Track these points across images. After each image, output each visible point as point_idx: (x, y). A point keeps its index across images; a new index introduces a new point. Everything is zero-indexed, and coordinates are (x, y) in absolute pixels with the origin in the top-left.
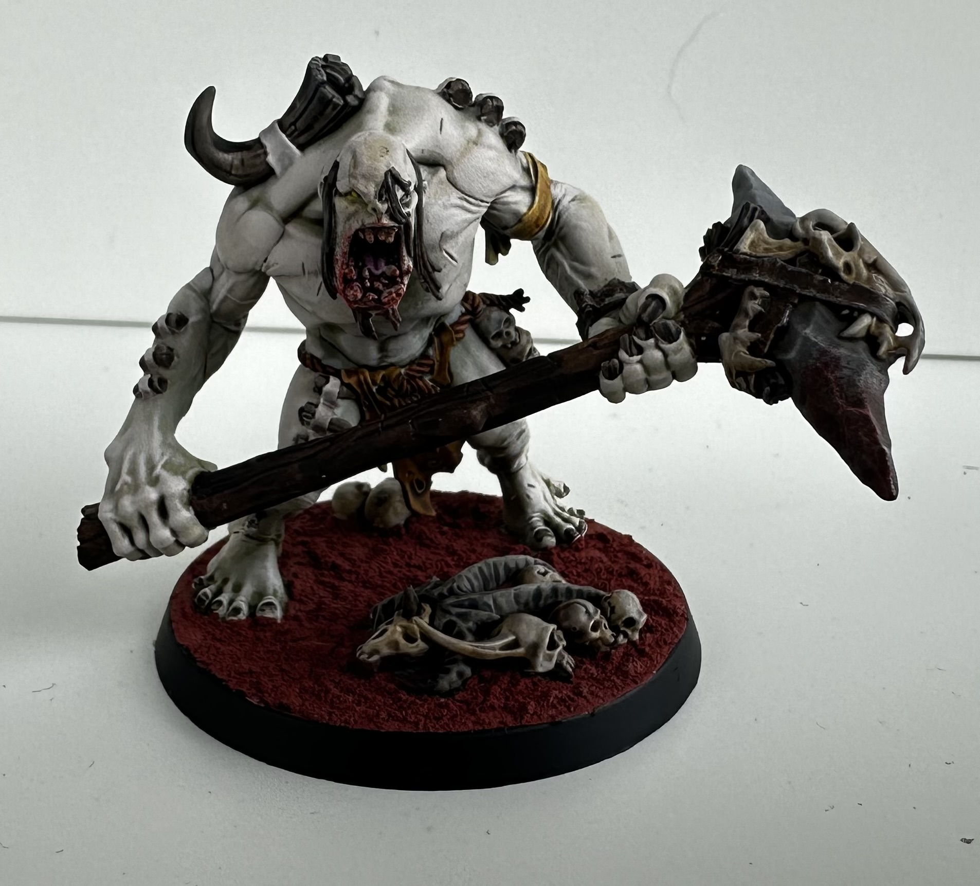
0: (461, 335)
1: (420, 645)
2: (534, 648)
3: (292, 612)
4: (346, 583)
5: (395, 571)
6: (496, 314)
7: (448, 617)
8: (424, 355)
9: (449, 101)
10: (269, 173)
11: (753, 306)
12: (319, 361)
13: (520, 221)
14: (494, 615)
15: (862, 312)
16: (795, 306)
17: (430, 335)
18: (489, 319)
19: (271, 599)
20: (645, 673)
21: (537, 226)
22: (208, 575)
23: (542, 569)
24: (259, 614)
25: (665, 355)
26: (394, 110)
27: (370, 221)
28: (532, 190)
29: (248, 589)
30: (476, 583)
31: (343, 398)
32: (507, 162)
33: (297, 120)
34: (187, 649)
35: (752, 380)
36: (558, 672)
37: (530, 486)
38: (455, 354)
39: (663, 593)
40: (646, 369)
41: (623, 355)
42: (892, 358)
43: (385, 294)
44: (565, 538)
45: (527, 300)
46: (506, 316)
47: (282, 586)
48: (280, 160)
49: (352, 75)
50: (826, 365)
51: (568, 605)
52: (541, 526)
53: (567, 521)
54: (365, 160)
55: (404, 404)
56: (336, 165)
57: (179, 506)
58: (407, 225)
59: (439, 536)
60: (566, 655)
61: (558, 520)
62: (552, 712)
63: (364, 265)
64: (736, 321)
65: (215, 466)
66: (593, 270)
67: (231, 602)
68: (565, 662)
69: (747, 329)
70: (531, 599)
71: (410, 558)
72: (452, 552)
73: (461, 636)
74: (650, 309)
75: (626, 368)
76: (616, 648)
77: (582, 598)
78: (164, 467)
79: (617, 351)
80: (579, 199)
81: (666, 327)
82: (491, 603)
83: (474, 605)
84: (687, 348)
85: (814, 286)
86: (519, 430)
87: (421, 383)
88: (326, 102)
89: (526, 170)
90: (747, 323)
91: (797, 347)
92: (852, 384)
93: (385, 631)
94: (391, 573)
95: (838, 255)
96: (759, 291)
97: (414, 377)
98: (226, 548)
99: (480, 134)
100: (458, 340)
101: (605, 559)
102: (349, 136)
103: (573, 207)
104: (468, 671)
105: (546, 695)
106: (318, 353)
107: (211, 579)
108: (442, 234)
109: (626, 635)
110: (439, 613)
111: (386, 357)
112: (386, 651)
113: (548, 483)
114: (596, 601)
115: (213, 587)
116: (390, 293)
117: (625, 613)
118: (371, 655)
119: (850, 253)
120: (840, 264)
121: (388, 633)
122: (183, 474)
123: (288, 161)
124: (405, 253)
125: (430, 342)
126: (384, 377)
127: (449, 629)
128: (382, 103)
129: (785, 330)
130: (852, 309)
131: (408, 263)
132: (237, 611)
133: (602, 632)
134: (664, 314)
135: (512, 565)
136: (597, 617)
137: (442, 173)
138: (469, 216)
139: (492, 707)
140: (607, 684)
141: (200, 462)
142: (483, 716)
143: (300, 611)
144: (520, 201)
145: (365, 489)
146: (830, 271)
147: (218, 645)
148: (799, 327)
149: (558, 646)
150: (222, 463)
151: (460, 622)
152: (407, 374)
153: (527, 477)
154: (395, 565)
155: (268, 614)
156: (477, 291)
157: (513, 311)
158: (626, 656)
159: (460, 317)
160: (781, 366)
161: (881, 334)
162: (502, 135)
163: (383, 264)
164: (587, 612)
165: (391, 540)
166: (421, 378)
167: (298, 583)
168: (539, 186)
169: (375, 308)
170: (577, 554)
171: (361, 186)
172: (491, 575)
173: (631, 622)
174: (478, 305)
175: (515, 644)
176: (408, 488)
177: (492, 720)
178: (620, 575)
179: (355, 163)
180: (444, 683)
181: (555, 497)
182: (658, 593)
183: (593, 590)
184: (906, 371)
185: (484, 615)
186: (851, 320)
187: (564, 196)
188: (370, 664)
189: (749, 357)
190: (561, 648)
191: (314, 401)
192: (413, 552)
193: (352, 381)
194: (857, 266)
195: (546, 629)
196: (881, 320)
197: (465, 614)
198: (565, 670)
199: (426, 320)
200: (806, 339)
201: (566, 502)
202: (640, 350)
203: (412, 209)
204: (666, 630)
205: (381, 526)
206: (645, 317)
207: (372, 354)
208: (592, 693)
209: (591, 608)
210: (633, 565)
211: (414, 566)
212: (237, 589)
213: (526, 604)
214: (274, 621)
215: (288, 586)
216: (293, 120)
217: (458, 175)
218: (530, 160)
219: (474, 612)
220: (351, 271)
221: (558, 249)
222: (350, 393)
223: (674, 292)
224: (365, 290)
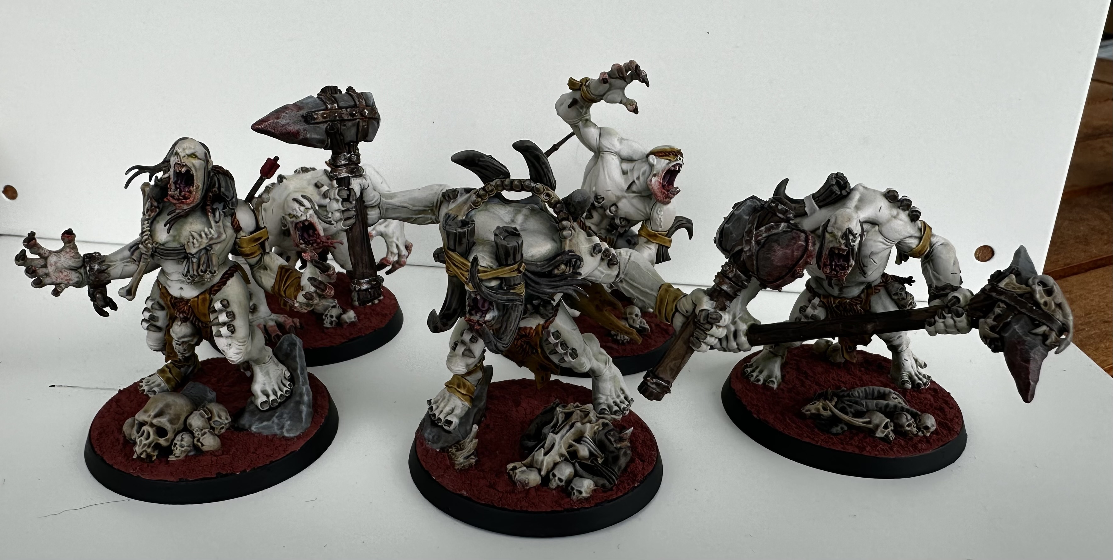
0: (877, 291)
1: (829, 413)
2: (877, 426)
3: (782, 387)
4: (808, 381)
5: (832, 381)
6: (897, 285)
7: (843, 405)
8: (859, 296)
9: (887, 199)
10: (805, 214)
11: (997, 311)
12: (813, 289)
13: (911, 250)
14: (864, 409)
15: (1044, 324)
16: (1016, 315)
17: (864, 288)
18: (893, 286)
19: (773, 379)
20: (926, 450)
21: (919, 254)
22: (751, 363)
23: (895, 396)
24: (767, 384)
25: (955, 322)
26: (861, 200)
27: (837, 245)
28: (920, 239)
29: (765, 373)
30: (861, 394)
31: (820, 306)
32: (909, 227)
33: (820, 196)
34: (734, 390)
35: (988, 341)
36: (886, 439)
37: (905, 359)
38: (874, 299)
39: (952, 420)
40: (946, 326)
41: (937, 318)
42: (1053, 346)
43: (839, 273)
44: (916, 386)
45: (914, 281)
46: (901, 286)
47: (780, 375)
48: (810, 210)
49: (847, 182)
50: (1019, 342)
51: (900, 414)
52: (906, 378)
53: (920, 379)
54: (839, 222)
55: (846, 315)
56: (829, 221)
57: (742, 335)
58: (853, 250)
59: (857, 372)
60: (891, 433)
61: (916, 378)
62: (877, 453)
63: (834, 260)
64: (990, 315)
65: (760, 323)
66: (941, 277)
67: (757, 376)
68: (890, 436)
69: (992, 320)
70: (883, 406)
71: (841, 377)
72: (861, 379)
73: (846, 413)
74: (952, 302)
75: (937, 324)
76: (916, 436)
77: (908, 413)
78: (739, 318)
79: (935, 316)
80: (946, 245)
81: (957, 310)
82: (865, 404)
83: (856, 403)
84: (965, 321)
85: (1026, 309)
86: (898, 336)
87: (855, 307)
88: (833, 192)
89: (920, 230)
90: (993, 317)
91: (1010, 332)
92: (1027, 352)
93: (815, 403)
94: (829, 381)
95: (1042, 297)
96: (1002, 305)
97: (852, 305)
98: (761, 354)
99: (898, 214)
100: (876, 293)
101: (932, 400)
102: (837, 210)
103: (940, 248)
104: (846, 428)
105: (876, 446)
106: (814, 286)
107: (751, 366)
108: (871, 253)
109: (923, 432)
110: (840, 402)
111: (842, 294)
112: (813, 411)
113: (916, 361)
114: (914, 416)
115: (751, 369)
116: (842, 273)
117: (925, 423)
118: (807, 411)
119: (1049, 298)
120: (1042, 301)
121: (816, 404)
122: (746, 323)
123: (814, 212)
124: (851, 258)
125: (863, 291)
126: (839, 301)
127: (843, 410)
128: (856, 196)
129: (1009, 323)
130: (1040, 322)
131: (853, 263)
132: (759, 380)
133: (912, 428)
134: (959, 305)
135: (882, 391)
136: (911, 422)
137: (877, 228)
138: (886, 247)
139: (851, 444)
140: (906, 449)
141: (754, 320)
142: (846, 446)
143: (785, 387)
144: (913, 243)
145: (830, 343)
146: (1037, 304)
147: (747, 392)
148: (1013, 324)
149: (889, 428)
150: (763, 323)
151: (848, 408)
152: (849, 302)
153: (905, 356)
154: (833, 379)
155: (771, 385)
156: (890, 273)
157: (906, 285)
158: (920, 441)
159: (879, 283)
160: (1002, 338)
161: (1049, 335)
162: (909, 215)
163: (842, 261)
164: (907, 418)
165: (835, 368)
166: (856, 306)
167: (787, 377)
168: (924, 237)
169: (835, 277)
170: (919, 394)
171: (836, 232)
172: (870, 392)
173: (927, 428)
174: (889, 280)
175: (869, 423)
176: (844, 348)
177: (850, 449)
178: (935, 408)
179: (835, 223)
180: (834, 430)
181: (919, 367)
182: (949, 420)
183: (915, 410)
184: (1056, 353)
185: (859, 408)
186: (1038, 326)
187: (937, 242)
188: (806, 414)
189: (989, 332)
190: (889, 430)
191: (807, 305)
192: (843, 375)
193: (825, 301)
194: (1050, 304)
195: (885, 420)
196: (1051, 329)
197: (851, 405)
198: (889, 439)
199: (862, 283)
200: (1015, 330)
201: (923, 371)
202: (944, 318)
203: (857, 243)
204: (945, 436)
205: (833, 361)
206: (949, 304)
207: (836, 292)
208: (898, 451)
209: (909, 417)
210: (944, 406)
211: (841, 381)
212: (761, 372)
213: (881, 408)
214: (773, 388)
215: (783, 376)
216: (818, 196)
217: (884, 230)
218: (923, 225)
219: (855, 405)
220: (827, 261)
221: (929, 264)
222: (822, 305)
223: (965, 296)
224: (832, 270)
